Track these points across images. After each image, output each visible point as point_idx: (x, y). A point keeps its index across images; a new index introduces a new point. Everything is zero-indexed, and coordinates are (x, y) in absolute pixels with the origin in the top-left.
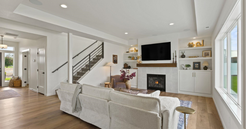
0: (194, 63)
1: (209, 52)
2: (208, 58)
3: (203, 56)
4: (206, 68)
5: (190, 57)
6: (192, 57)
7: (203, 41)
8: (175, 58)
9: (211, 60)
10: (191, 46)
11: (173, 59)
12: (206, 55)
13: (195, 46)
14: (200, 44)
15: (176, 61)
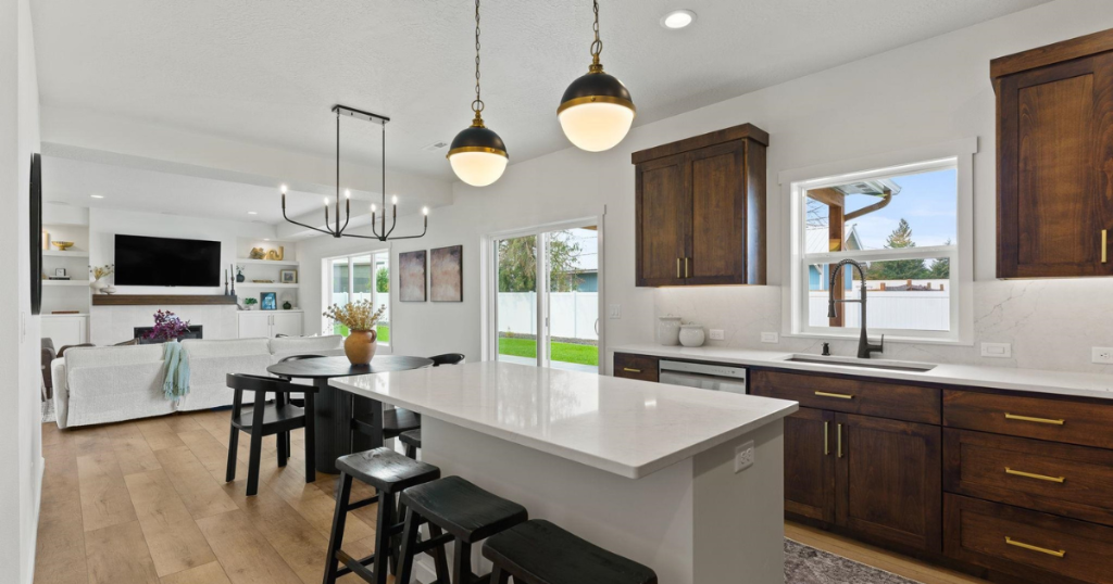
0: (264, 295)
1: (294, 273)
2: (291, 285)
3: (280, 281)
4: (287, 306)
5: (255, 281)
6: (262, 282)
7: (282, 249)
8: (230, 281)
9: (296, 290)
10: (256, 255)
11: (227, 284)
12: (288, 279)
13: (265, 258)
14: (277, 256)
15: (233, 291)
